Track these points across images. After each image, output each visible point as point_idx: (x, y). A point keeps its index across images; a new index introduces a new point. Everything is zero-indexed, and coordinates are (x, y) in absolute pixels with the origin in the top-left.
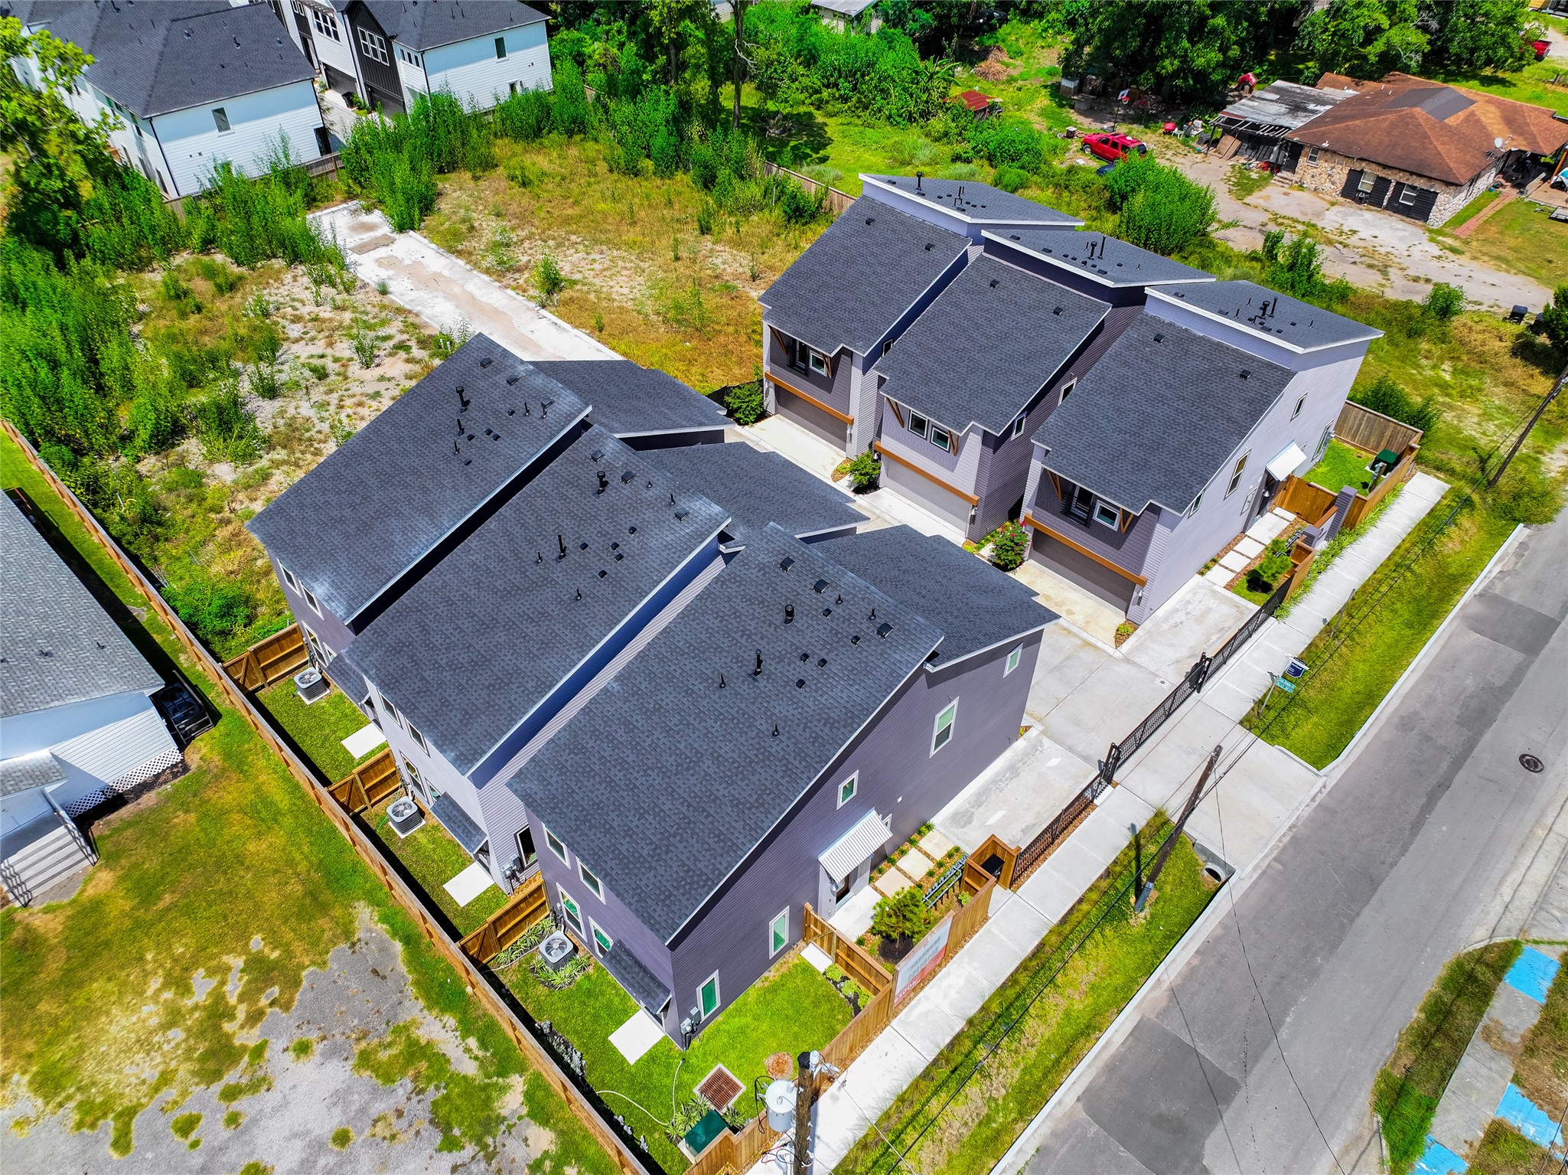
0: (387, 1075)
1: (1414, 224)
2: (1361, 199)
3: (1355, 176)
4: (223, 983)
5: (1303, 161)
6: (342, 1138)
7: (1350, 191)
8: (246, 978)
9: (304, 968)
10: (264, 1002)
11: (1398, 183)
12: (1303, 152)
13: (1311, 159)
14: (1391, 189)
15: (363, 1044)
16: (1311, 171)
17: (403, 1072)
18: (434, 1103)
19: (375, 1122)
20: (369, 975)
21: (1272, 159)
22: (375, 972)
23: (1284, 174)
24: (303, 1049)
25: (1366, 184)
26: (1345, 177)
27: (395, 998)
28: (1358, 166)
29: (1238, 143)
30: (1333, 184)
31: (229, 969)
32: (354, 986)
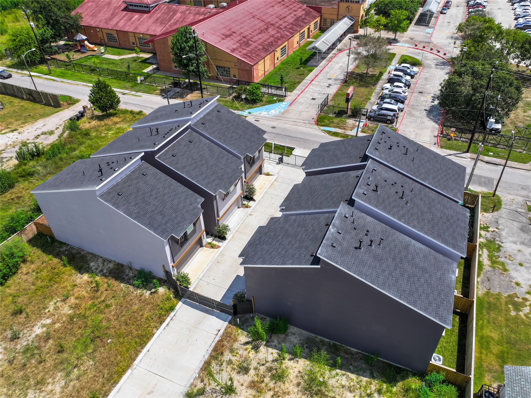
0: (503, 264)
4: (528, 313)
6: (521, 265)
8: (522, 309)
9: (505, 297)
10: (521, 300)
15: (503, 272)
17: (499, 262)
18: (497, 252)
19: (512, 261)
20: (491, 281)
22: (489, 280)
24: (518, 284)
27: (489, 273)
31: (525, 314)
32: (496, 283)
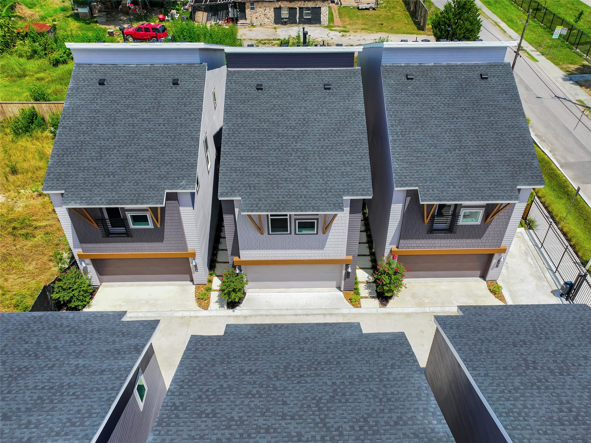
1: (316, 26)
2: (285, 22)
3: (278, 11)
5: (248, 11)
7: (279, 20)
11: (300, 8)
12: (246, 6)
13: (253, 9)
14: (298, 12)
16: (254, 16)
21: (231, 15)
23: (241, 21)
25: (285, 14)
26: (273, 13)
28: (277, 5)
29: (206, 14)
30: (268, 19)
